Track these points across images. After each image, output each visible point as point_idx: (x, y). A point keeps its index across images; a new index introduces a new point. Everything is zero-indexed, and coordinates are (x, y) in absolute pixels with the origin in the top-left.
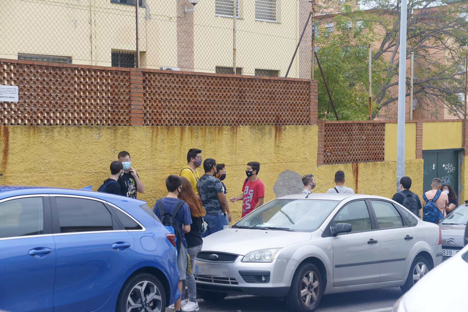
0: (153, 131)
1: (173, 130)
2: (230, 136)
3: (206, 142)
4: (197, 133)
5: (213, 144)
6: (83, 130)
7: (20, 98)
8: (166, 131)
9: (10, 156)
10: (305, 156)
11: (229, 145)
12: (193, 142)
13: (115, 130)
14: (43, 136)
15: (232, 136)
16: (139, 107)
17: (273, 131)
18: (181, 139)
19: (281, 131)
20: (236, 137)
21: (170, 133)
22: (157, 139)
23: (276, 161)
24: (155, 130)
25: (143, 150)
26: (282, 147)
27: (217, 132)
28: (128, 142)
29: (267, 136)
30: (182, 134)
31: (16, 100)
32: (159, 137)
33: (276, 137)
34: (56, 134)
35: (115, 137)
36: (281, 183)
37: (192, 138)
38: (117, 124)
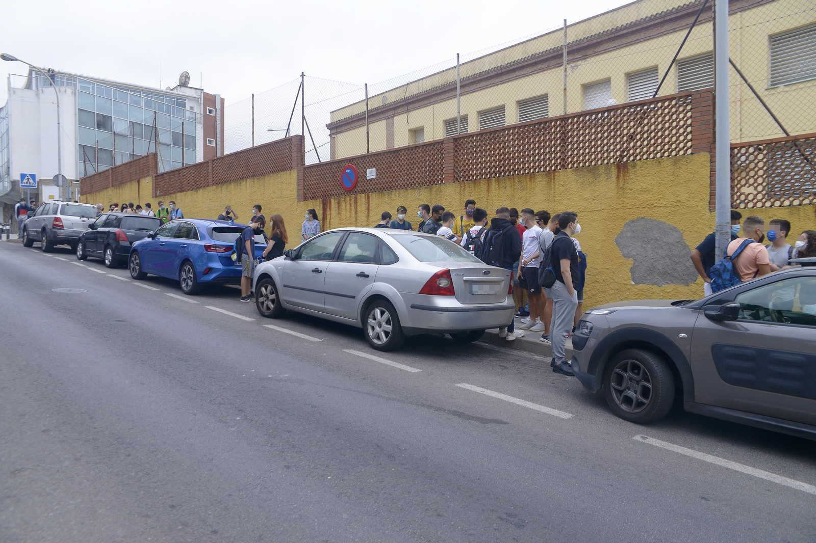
0: (461, 187)
1: (480, 183)
2: (545, 183)
3: (516, 191)
4: (504, 183)
5: (524, 193)
6: (409, 191)
7: (377, 175)
8: (473, 185)
9: (371, 211)
10: (679, 199)
11: (545, 192)
12: (501, 192)
13: (431, 189)
14: (386, 198)
15: (549, 183)
16: (450, 168)
17: (613, 170)
18: (488, 191)
19: (627, 169)
20: (554, 182)
21: (476, 186)
22: (464, 193)
23: (619, 207)
24: (463, 185)
25: (453, 203)
26: (631, 190)
27: (528, 180)
28: (441, 197)
29: (603, 178)
30: (488, 186)
31: (374, 177)
32: (466, 190)
33: (618, 177)
34: (393, 196)
35: (431, 193)
36: (629, 235)
37: (499, 189)
38: (430, 185)
